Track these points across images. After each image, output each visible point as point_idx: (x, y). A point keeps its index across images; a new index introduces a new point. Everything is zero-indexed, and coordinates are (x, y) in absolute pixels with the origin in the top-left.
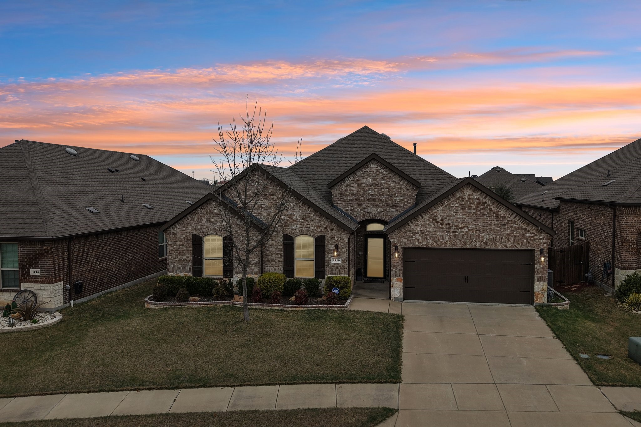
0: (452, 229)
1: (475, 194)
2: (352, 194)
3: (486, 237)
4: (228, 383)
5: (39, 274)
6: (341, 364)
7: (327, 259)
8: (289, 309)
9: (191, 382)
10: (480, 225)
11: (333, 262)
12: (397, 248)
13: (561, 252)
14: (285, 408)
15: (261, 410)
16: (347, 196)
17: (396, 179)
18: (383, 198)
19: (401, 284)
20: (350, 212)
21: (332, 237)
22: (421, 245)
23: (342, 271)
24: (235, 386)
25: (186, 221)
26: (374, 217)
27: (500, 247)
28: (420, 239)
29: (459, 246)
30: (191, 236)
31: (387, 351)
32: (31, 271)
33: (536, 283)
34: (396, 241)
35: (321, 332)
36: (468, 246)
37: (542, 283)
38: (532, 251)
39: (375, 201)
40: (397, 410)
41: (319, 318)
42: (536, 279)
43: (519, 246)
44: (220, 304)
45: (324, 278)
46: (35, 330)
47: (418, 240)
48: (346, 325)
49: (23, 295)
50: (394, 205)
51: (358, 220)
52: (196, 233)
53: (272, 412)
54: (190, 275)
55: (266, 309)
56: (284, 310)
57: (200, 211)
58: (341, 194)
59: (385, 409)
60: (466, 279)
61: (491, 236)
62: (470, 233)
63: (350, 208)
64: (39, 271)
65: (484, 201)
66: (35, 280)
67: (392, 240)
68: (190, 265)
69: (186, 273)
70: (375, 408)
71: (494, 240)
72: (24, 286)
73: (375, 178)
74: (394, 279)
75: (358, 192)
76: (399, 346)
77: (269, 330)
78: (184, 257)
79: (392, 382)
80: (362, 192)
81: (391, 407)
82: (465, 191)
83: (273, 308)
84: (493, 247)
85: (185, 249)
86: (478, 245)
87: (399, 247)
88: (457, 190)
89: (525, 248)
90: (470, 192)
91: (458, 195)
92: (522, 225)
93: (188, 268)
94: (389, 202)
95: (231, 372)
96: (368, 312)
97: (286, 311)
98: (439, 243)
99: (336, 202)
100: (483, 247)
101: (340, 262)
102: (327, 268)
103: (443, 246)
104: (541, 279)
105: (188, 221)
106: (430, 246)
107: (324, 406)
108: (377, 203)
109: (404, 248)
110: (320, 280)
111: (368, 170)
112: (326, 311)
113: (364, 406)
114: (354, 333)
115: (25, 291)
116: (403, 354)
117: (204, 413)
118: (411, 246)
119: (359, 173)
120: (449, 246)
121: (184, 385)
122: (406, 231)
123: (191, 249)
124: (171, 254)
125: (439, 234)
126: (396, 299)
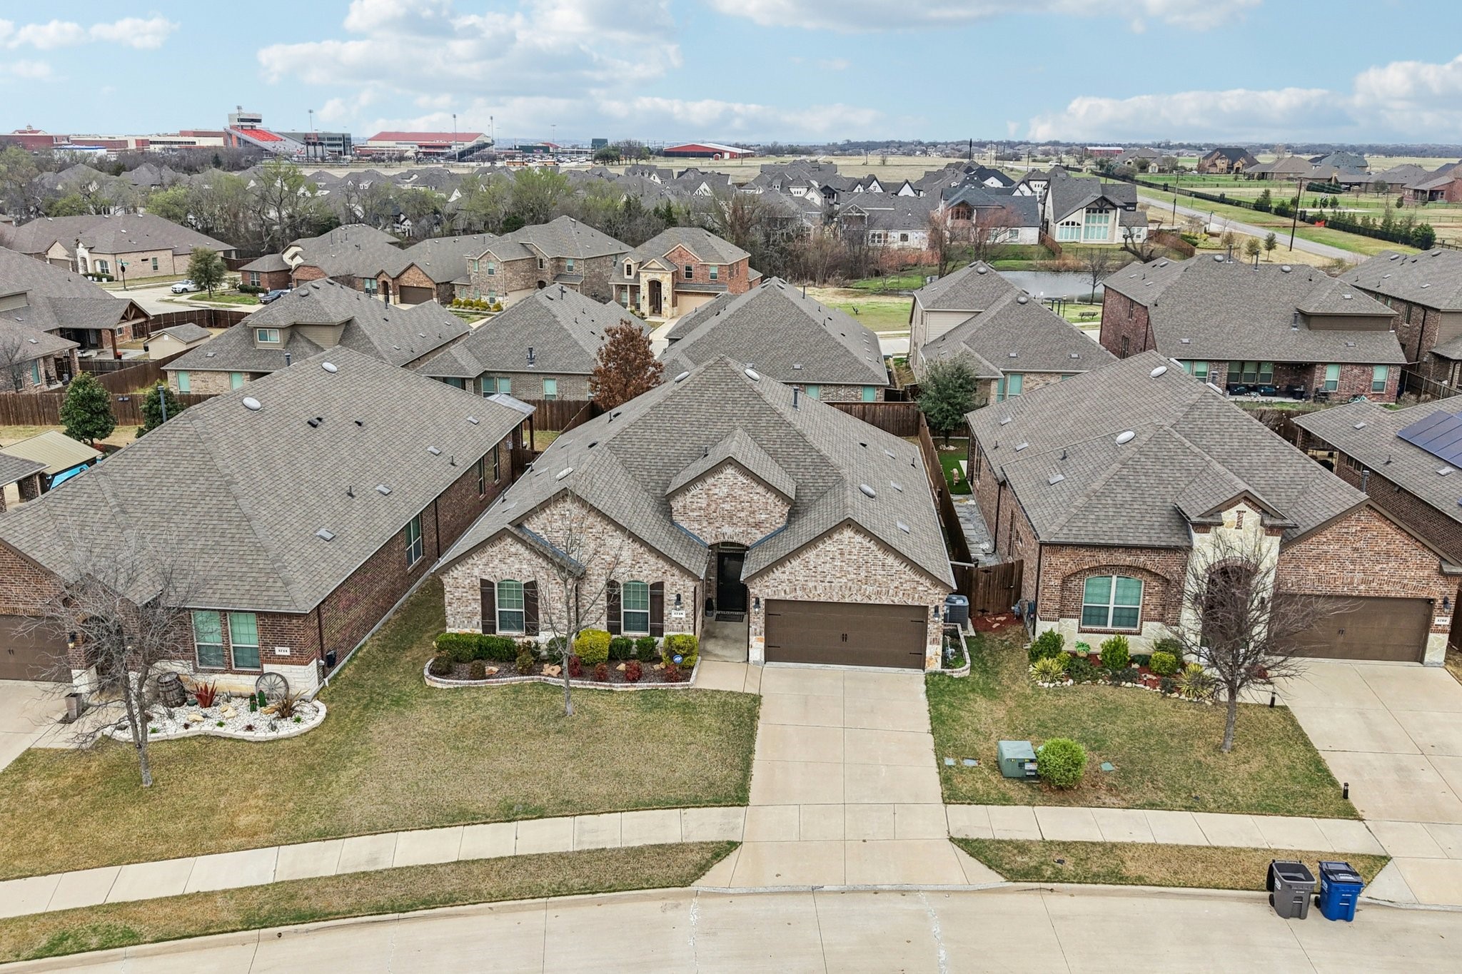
0: (828, 579)
1: (857, 537)
2: (700, 508)
3: (870, 589)
4: (567, 813)
5: (288, 653)
6: (685, 783)
7: (666, 612)
8: (620, 689)
9: (526, 813)
10: (863, 574)
11: (673, 616)
12: (758, 602)
13: (986, 571)
14: (631, 845)
15: (608, 847)
16: (692, 511)
17: (761, 490)
18: (742, 515)
19: (762, 645)
20: (696, 533)
21: (673, 585)
22: (788, 598)
23: (686, 627)
24: (575, 816)
25: (470, 561)
26: (730, 540)
27: (885, 603)
28: (788, 590)
29: (835, 600)
30: (479, 581)
31: (737, 760)
32: (277, 649)
33: (929, 646)
34: (756, 591)
35: (662, 733)
36: (847, 600)
37: (935, 646)
38: (926, 608)
39: (731, 518)
40: (741, 843)
41: (658, 706)
42: (928, 641)
43: (910, 602)
44: (527, 679)
45: (661, 635)
46: (305, 734)
47: (785, 591)
48: (691, 719)
49: (268, 678)
50: (757, 525)
51: (709, 543)
52: (485, 577)
53: (619, 850)
54: (479, 631)
55: (590, 690)
56: (612, 691)
57: (490, 550)
58: (684, 507)
59: (729, 843)
60: (844, 637)
61: (875, 588)
62: (850, 584)
63: (697, 526)
64: (288, 649)
65: (868, 545)
66: (283, 660)
67: (751, 590)
68: (478, 618)
69: (473, 628)
70: (720, 842)
71: (879, 593)
72: (267, 668)
73: (731, 487)
74: (753, 639)
75: (708, 505)
76: (751, 751)
77: (599, 730)
78: (470, 608)
79: (739, 805)
80: (713, 506)
81: (735, 840)
82: (845, 533)
83: (598, 688)
84: (877, 602)
85: (470, 597)
86: (859, 599)
87: (761, 600)
88: (835, 532)
89: (916, 604)
90: (852, 534)
91: (836, 537)
92: (913, 576)
93: (475, 623)
94: (751, 520)
95: (567, 798)
96: (719, 691)
97: (616, 692)
98: (811, 595)
99: (677, 518)
100: (866, 601)
101: (684, 616)
102: (666, 623)
103: (815, 600)
104: (934, 641)
105: (474, 562)
106: (799, 599)
107: (671, 841)
108: (735, 521)
109: (767, 601)
110: (656, 639)
111: (722, 476)
112: (666, 691)
113: (708, 840)
114: (700, 732)
115: (270, 674)
116: (755, 763)
117: (552, 854)
118: (776, 598)
119: (710, 481)
120: (822, 599)
121: (519, 817)
122: (770, 579)
123: (479, 597)
124: (450, 604)
125: (811, 585)
126: (756, 663)
